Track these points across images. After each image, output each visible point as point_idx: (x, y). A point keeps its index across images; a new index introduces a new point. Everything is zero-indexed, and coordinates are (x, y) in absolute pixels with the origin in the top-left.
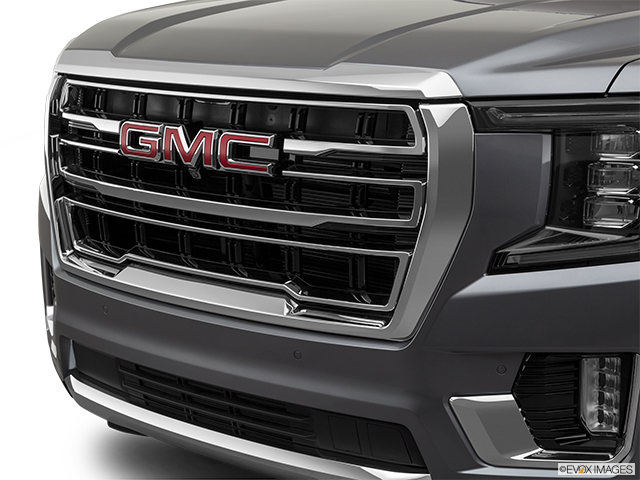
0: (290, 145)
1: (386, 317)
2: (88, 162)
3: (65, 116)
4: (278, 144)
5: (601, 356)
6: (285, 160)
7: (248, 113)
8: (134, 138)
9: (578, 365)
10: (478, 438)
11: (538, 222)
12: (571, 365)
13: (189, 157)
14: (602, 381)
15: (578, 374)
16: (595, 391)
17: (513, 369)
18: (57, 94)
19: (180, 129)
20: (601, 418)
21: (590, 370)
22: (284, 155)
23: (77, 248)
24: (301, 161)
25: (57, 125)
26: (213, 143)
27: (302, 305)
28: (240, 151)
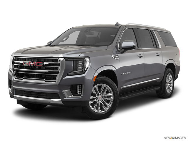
0: (45, 63)
1: (55, 82)
2: (17, 67)
3: (14, 61)
4: (43, 63)
5: (79, 85)
6: (44, 65)
7: (39, 60)
8: (25, 63)
9: (77, 86)
10: (66, 95)
11: (72, 71)
12: (76, 86)
13: (32, 65)
14: (79, 88)
15: (77, 87)
16: (79, 89)
17: (69, 87)
18: (13, 59)
19: (31, 62)
20: (79, 93)
21: (78, 87)
22: (44, 64)
23: (16, 78)
24: (46, 65)
25: (13, 63)
26: (35, 63)
27: (46, 81)
28: (38, 64)
